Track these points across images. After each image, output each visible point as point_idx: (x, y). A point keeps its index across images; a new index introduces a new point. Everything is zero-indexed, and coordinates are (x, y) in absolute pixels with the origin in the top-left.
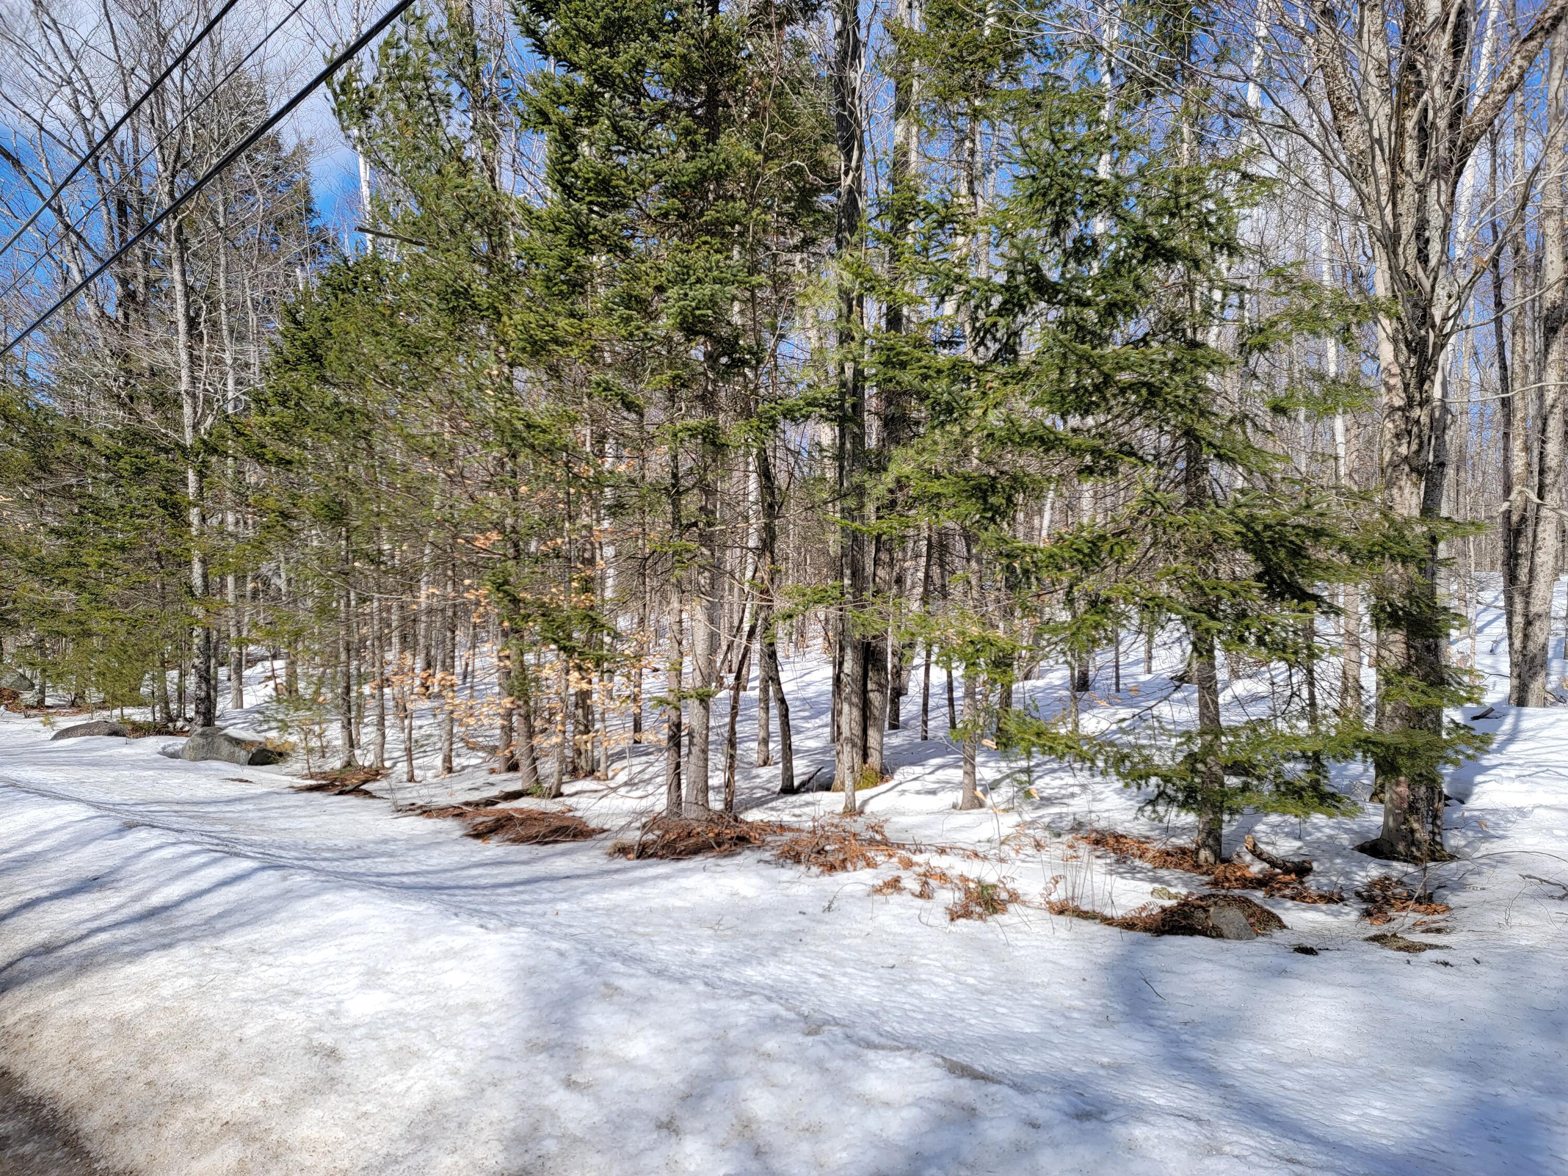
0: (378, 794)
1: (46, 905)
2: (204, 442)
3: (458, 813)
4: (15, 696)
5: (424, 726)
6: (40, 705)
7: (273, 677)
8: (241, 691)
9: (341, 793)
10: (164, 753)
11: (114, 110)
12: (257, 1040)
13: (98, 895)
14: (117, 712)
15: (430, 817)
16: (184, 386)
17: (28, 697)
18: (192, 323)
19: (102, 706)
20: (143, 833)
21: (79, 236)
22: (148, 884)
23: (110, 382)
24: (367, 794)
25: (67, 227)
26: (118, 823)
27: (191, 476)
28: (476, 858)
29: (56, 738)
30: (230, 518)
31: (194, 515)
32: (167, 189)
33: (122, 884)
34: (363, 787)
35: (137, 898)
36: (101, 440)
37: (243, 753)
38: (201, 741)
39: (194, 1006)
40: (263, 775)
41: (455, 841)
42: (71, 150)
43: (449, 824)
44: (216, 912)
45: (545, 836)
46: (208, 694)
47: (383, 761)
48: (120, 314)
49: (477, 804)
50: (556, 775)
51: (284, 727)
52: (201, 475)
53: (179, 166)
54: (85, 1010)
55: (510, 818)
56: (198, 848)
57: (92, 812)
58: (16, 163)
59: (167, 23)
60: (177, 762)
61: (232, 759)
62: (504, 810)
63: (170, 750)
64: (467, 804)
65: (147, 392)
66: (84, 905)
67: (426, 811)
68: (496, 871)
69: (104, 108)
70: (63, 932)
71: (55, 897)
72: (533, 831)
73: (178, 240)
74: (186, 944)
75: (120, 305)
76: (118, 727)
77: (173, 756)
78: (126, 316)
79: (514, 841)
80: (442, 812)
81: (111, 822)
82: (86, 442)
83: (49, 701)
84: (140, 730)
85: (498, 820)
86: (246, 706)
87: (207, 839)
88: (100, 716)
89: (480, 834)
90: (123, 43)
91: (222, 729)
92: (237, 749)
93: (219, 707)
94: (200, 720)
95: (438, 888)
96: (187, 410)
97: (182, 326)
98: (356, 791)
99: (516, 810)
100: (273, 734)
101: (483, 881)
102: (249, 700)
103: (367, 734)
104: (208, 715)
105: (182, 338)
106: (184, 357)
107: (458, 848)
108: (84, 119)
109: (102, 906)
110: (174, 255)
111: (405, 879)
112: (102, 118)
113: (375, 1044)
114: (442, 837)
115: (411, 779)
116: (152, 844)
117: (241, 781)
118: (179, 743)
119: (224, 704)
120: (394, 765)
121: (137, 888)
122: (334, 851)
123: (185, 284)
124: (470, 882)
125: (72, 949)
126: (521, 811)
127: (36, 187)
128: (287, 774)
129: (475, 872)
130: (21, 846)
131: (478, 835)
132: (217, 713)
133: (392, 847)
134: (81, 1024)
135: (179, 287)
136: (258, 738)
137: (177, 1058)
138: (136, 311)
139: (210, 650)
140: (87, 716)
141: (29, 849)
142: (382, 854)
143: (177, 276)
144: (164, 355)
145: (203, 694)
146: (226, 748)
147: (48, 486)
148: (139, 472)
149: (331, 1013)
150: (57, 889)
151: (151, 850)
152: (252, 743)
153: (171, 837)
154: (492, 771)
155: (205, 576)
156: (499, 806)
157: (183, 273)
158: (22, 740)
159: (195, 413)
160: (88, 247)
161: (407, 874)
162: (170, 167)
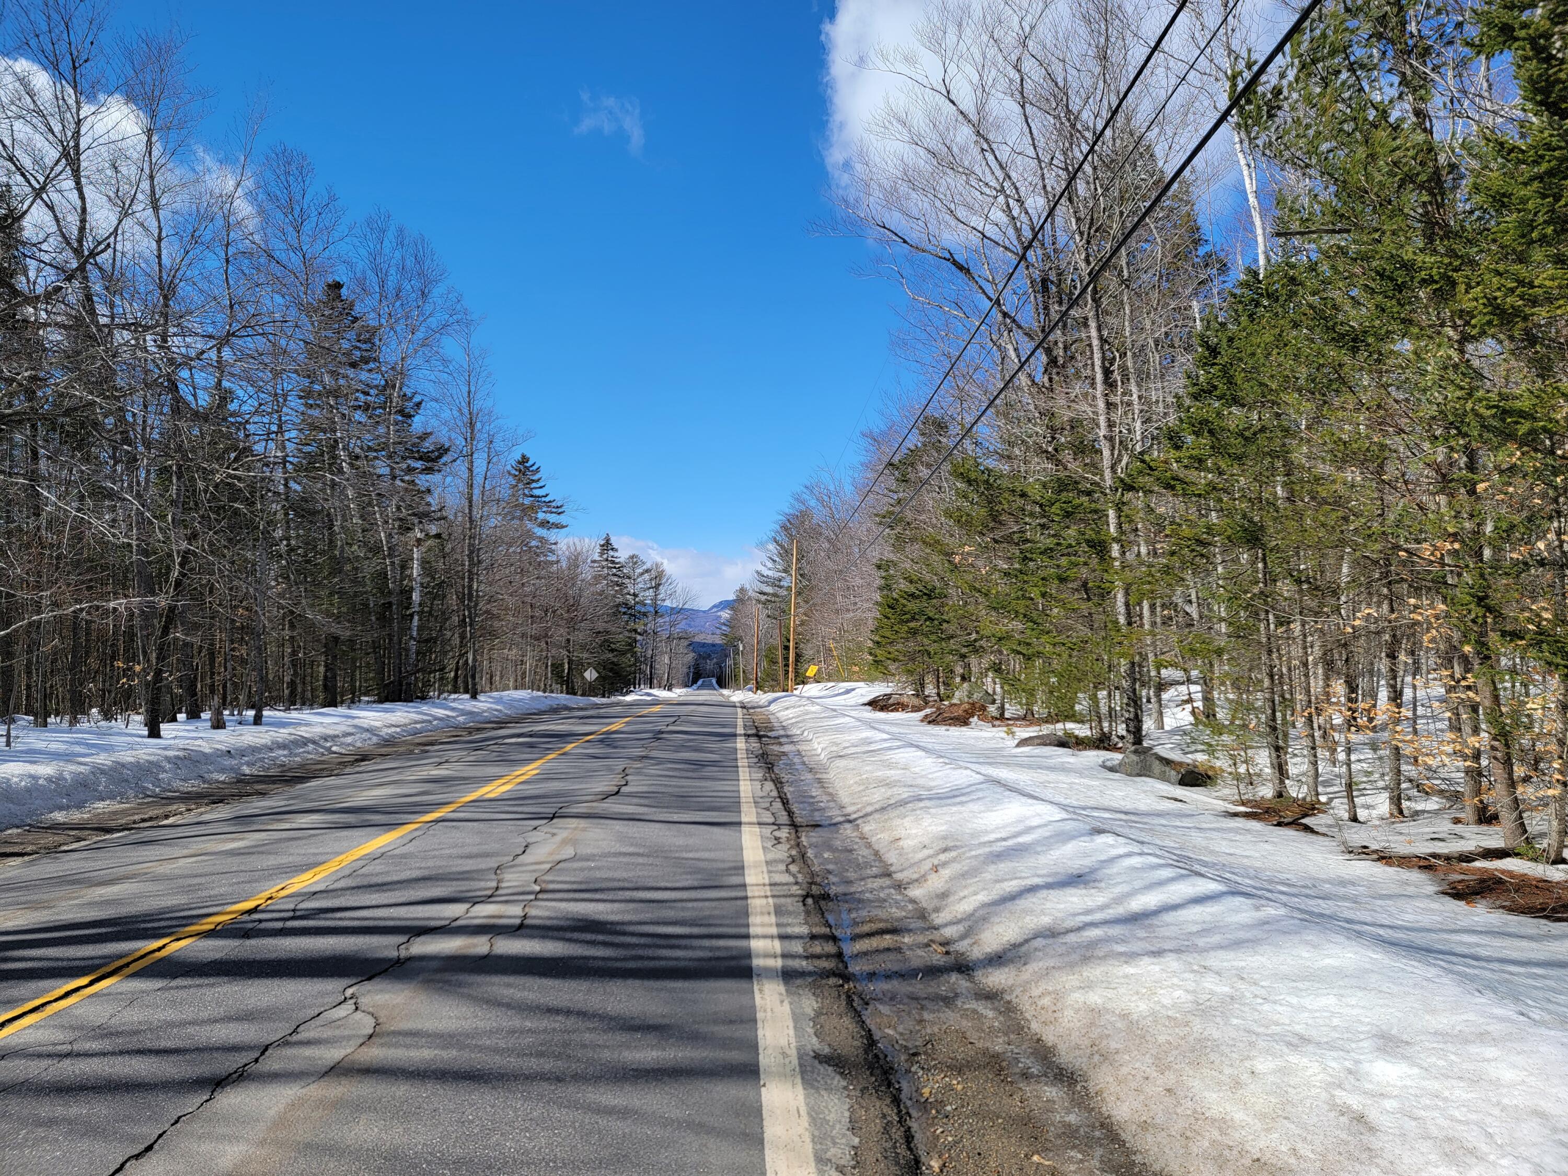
0: (1322, 830)
1: (1044, 893)
2: (1122, 480)
3: (1426, 864)
4: (983, 708)
5: (1363, 761)
6: (1002, 717)
7: (1190, 701)
8: (1161, 714)
9: (1279, 824)
10: (1104, 766)
11: (1037, 204)
12: (1271, 1078)
13: (1084, 891)
14: (1060, 726)
15: (1390, 865)
16: (1102, 432)
17: (992, 709)
18: (1107, 373)
19: (1049, 720)
20: (1109, 839)
21: (1014, 321)
22: (1125, 888)
23: (1040, 440)
24: (1308, 829)
25: (1005, 315)
26: (1088, 827)
27: (1111, 513)
28: (1464, 923)
29: (1018, 745)
30: (1143, 550)
31: (1115, 550)
32: (1083, 257)
33: (1103, 885)
34: (1303, 821)
35: (1118, 900)
36: (1035, 492)
37: (1173, 773)
38: (1134, 758)
39: (1197, 1025)
40: (1195, 796)
41: (1428, 896)
42: (1006, 248)
43: (1416, 876)
44: (1194, 929)
45: (1554, 910)
46: (1136, 715)
47: (1317, 794)
48: (1046, 379)
49: (1448, 858)
50: (1555, 836)
51: (1211, 750)
52: (1119, 510)
53: (1092, 231)
54: (1095, 998)
55: (1500, 882)
56: (1162, 861)
57: (1064, 815)
58: (968, 271)
59: (1075, 108)
60: (1117, 776)
61: (1163, 778)
62: (1486, 870)
63: (1109, 764)
64: (1435, 856)
65: (1069, 443)
66: (1075, 899)
67: (1384, 858)
68: (1497, 942)
69: (1029, 203)
70: (1063, 920)
71: (1049, 886)
72: (1538, 901)
73: (1094, 300)
74: (1173, 956)
75: (1046, 370)
76: (1065, 739)
77: (1112, 769)
78: (1050, 380)
79: (1510, 910)
80: (1404, 861)
81: (1082, 825)
82: (1023, 495)
83: (1007, 715)
84: (1080, 744)
85: (1482, 881)
86: (1167, 728)
87: (1167, 854)
88: (1046, 729)
89: (1461, 893)
90: (1041, 143)
91: (1151, 749)
92: (1167, 769)
93: (1145, 727)
94: (1130, 738)
95: (1429, 951)
96: (1106, 453)
97: (1099, 377)
98: (1294, 824)
99: (1503, 872)
100: (1201, 757)
101: (1483, 952)
102: (1169, 723)
103: (1297, 766)
104: (1137, 735)
105: (1100, 386)
106: (1101, 404)
107: (1435, 906)
108: (1014, 218)
109: (1090, 903)
110: (1091, 314)
111: (1381, 932)
112: (1027, 213)
113: (1414, 1123)
114: (1411, 890)
115: (1355, 819)
116: (1121, 851)
117: (1176, 800)
118: (1117, 757)
119: (1148, 724)
120: (1331, 800)
121: (1118, 890)
122: (1289, 885)
123: (1101, 338)
124: (1466, 951)
125: (1072, 938)
126: (1511, 874)
127: (980, 287)
128: (1217, 798)
129: (1466, 938)
130: (1015, 836)
131: (1457, 895)
132: (1144, 733)
133: (1351, 891)
134: (1096, 1012)
135: (1096, 343)
136: (1188, 759)
137: (1191, 1073)
138: (1058, 373)
139: (1136, 673)
140: (1037, 728)
141: (1021, 840)
142: (1345, 898)
143: (1094, 333)
144: (1084, 407)
145: (1132, 716)
146: (1157, 767)
147: (998, 535)
148: (1068, 515)
149: (1350, 1072)
150: (1050, 880)
151: (1120, 856)
152: (1181, 764)
153: (1136, 848)
154: (1457, 821)
155: (1127, 605)
156: (1478, 864)
157: (1099, 329)
158: (992, 744)
159: (1112, 454)
160: (1019, 327)
161: (1382, 926)
162: (1085, 236)
